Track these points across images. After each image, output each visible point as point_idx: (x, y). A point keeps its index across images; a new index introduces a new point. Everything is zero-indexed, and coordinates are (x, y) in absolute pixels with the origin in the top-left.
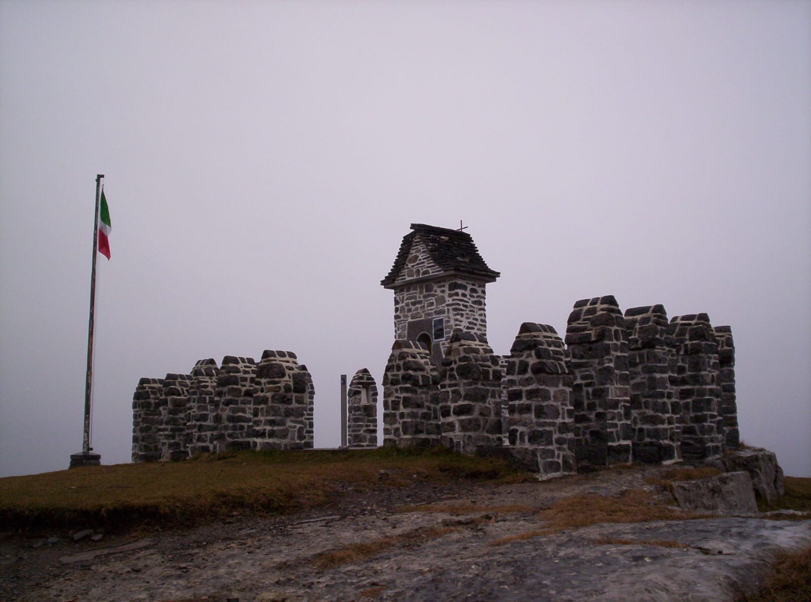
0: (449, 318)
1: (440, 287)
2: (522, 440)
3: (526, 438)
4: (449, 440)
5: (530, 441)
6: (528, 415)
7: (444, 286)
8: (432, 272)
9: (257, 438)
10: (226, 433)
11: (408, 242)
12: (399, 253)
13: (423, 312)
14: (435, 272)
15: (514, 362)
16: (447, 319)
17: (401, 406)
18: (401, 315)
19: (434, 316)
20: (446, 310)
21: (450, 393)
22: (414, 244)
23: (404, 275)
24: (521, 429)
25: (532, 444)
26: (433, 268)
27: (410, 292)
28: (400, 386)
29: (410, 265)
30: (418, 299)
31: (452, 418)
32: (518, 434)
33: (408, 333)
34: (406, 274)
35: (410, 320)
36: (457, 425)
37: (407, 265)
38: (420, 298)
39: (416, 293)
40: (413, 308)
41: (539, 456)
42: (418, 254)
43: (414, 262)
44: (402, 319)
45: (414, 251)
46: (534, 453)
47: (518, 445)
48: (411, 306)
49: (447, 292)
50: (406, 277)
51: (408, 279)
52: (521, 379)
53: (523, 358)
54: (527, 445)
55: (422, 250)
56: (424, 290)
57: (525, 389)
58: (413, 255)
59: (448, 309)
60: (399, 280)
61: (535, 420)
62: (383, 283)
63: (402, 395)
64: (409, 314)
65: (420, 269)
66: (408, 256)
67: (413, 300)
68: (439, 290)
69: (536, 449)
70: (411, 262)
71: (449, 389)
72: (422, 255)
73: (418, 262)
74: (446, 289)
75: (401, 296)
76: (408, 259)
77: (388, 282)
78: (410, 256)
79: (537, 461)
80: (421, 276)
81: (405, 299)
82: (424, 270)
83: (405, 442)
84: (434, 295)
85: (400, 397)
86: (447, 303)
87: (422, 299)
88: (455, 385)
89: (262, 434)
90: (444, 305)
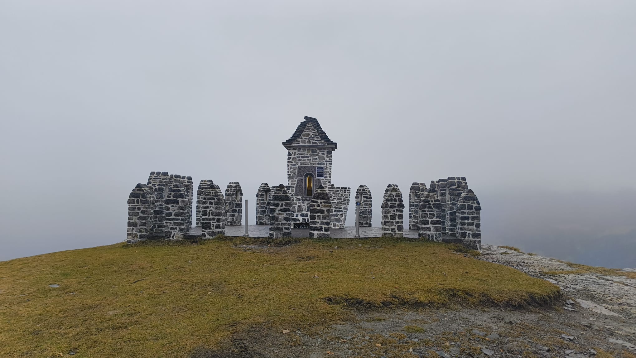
0: (327, 167)
1: (322, 151)
2: (469, 236)
3: (471, 236)
4: (427, 235)
5: (472, 237)
6: (472, 227)
7: (324, 151)
8: (319, 144)
9: (314, 231)
10: (283, 227)
11: (303, 125)
12: (297, 130)
13: (309, 162)
14: (321, 144)
15: (465, 204)
16: (325, 168)
17: (397, 218)
18: (293, 161)
19: (317, 165)
20: (325, 164)
21: (428, 215)
22: (307, 127)
23: (299, 142)
24: (468, 232)
25: (473, 238)
26: (320, 142)
27: (300, 151)
28: (396, 209)
29: (303, 138)
30: (306, 155)
31: (430, 225)
32: (467, 234)
33: (298, 171)
34: (300, 141)
35: (299, 165)
36: (432, 229)
37: (302, 137)
38: (307, 154)
39: (305, 152)
40: (302, 159)
41: (477, 243)
42: (310, 133)
43: (307, 136)
44: (294, 163)
45: (307, 131)
46: (474, 242)
47: (467, 238)
48: (301, 158)
49: (326, 155)
50: (300, 143)
51: (301, 144)
52: (468, 212)
53: (470, 203)
54: (471, 238)
55: (312, 132)
56: (311, 151)
57: (470, 216)
58: (306, 133)
59: (327, 163)
60: (295, 144)
61: (475, 229)
62: (284, 143)
63: (397, 213)
64: (299, 162)
65: (311, 141)
66: (303, 133)
67: (303, 155)
68: (320, 153)
69: (476, 240)
70: (304, 135)
71: (428, 213)
72: (313, 134)
73: (309, 137)
74: (325, 153)
75: (294, 152)
76: (302, 134)
77: (287, 144)
78: (304, 133)
79: (476, 245)
80: (311, 144)
81: (296, 154)
82: (314, 141)
83: (400, 235)
84: (317, 155)
85: (396, 214)
86: (326, 160)
87: (309, 155)
88: (432, 211)
89: (320, 229)
90: (324, 161)
